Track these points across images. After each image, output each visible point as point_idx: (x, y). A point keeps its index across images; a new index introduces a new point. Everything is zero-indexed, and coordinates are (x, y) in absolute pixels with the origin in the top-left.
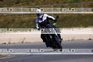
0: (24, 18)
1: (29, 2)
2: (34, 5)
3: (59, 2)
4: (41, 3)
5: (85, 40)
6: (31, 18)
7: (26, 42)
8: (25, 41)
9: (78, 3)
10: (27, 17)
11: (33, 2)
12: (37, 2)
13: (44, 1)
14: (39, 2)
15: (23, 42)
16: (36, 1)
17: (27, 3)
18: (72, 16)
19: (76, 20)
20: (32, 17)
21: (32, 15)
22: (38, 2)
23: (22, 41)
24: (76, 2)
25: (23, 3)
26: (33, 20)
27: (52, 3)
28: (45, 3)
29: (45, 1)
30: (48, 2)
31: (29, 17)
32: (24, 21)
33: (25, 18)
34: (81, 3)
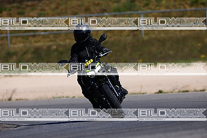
0: (12, 46)
1: (23, 8)
2: (36, 15)
3: (92, 8)
4: (50, 12)
5: (148, 93)
6: (28, 44)
7: (18, 98)
8: (14, 97)
9: (133, 12)
10: (20, 42)
11: (32, 10)
12: (42, 10)
13: (57, 8)
14: (47, 8)
15: (10, 99)
16: (40, 8)
17: (20, 11)
18: (120, 40)
19: (129, 50)
20: (30, 42)
21: (30, 38)
22: (44, 10)
23: (9, 97)
24: (130, 10)
25: (12, 12)
26: (32, 50)
27: (76, 11)
28: (59, 11)
29: (61, 7)
30: (66, 9)
31: (23, 42)
32: (12, 51)
33: (15, 44)
34: (140, 12)
